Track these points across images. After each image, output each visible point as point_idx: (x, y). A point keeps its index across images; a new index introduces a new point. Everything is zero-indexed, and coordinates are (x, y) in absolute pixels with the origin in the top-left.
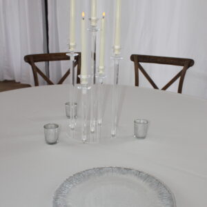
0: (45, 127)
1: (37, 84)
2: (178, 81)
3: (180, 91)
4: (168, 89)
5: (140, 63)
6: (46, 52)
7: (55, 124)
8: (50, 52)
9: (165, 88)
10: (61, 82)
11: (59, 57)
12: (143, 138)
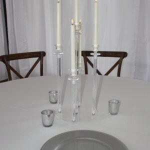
0: (42, 113)
2: (117, 68)
3: (119, 75)
5: (88, 57)
9: (107, 74)
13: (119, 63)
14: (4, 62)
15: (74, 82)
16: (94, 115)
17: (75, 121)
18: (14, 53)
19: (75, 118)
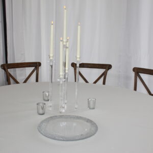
1: (9, 83)
10: (25, 82)
13: (104, 74)
14: (4, 69)
18: (12, 62)
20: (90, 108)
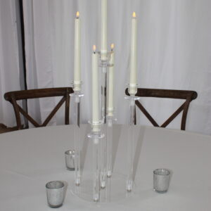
0: (47, 186)
2: (180, 115)
3: (183, 127)
4: (169, 126)
6: (24, 89)
7: (60, 182)
8: (28, 89)
9: (164, 125)
11: (45, 94)
12: (165, 191)
13: (184, 108)
15: (96, 141)
16: (130, 191)
17: (97, 201)
19: (98, 195)
20: (159, 192)
